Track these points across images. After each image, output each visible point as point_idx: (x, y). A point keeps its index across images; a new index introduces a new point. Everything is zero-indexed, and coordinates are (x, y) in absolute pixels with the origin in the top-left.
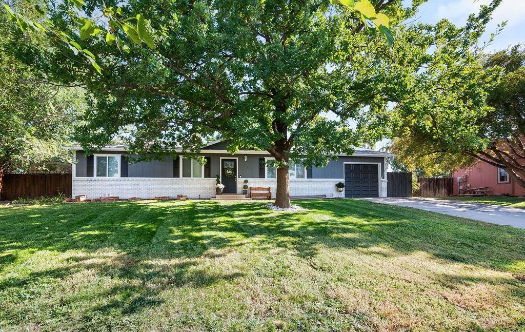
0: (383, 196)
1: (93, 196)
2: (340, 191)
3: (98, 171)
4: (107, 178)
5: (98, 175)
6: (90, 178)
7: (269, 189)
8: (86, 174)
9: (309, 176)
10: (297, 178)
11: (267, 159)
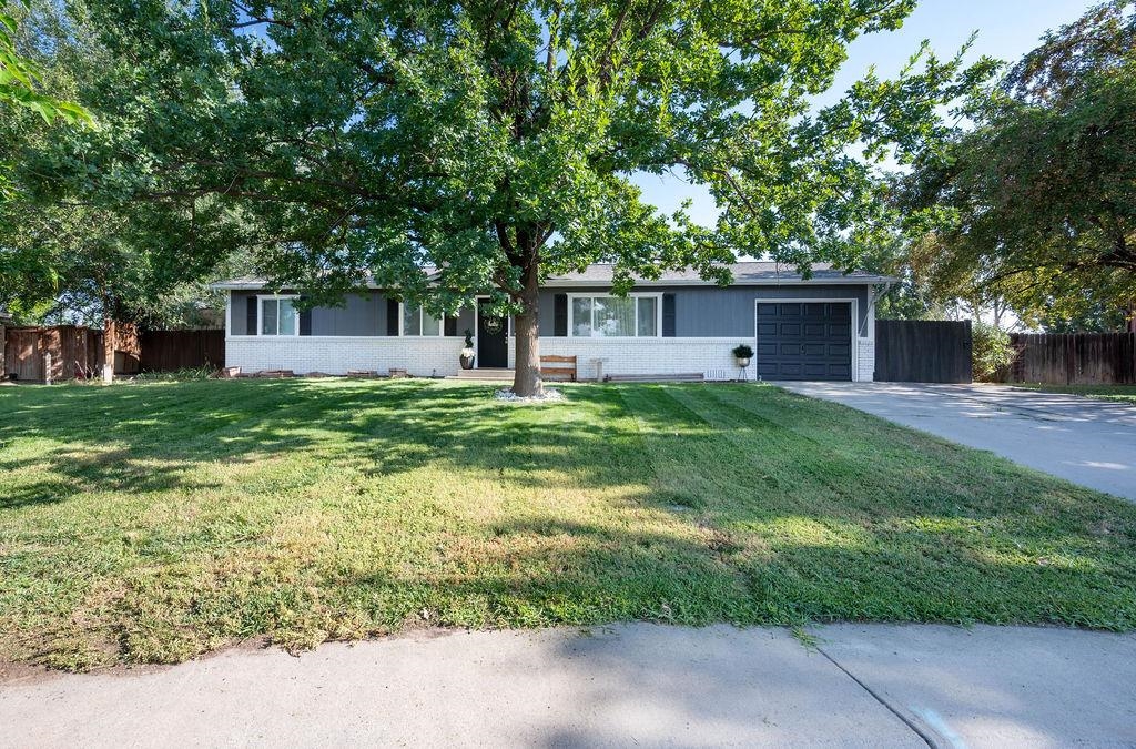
0: (862, 379)
1: (251, 369)
2: (743, 366)
3: (264, 325)
4: (278, 337)
5: (264, 333)
6: (250, 337)
7: (574, 359)
8: (246, 329)
9: (669, 331)
10: (639, 335)
11: (571, 296)
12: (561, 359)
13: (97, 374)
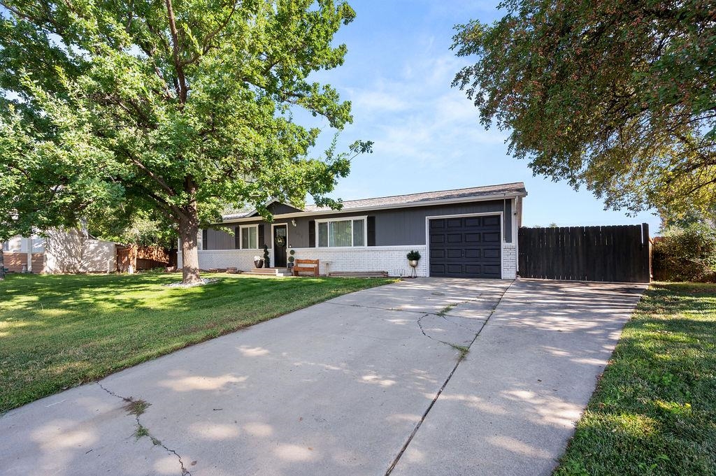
0: (506, 276)
2: (414, 266)
7: (317, 262)
9: (372, 242)
10: (354, 245)
11: (317, 221)
12: (311, 262)
13: (127, 270)
